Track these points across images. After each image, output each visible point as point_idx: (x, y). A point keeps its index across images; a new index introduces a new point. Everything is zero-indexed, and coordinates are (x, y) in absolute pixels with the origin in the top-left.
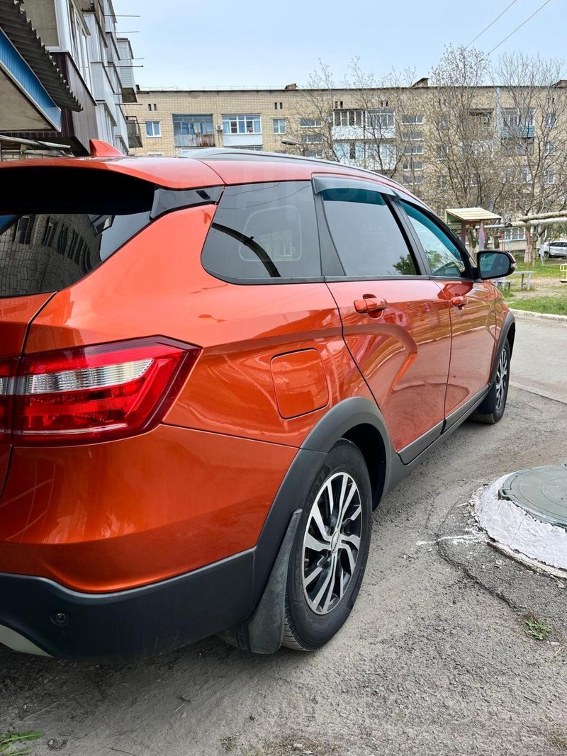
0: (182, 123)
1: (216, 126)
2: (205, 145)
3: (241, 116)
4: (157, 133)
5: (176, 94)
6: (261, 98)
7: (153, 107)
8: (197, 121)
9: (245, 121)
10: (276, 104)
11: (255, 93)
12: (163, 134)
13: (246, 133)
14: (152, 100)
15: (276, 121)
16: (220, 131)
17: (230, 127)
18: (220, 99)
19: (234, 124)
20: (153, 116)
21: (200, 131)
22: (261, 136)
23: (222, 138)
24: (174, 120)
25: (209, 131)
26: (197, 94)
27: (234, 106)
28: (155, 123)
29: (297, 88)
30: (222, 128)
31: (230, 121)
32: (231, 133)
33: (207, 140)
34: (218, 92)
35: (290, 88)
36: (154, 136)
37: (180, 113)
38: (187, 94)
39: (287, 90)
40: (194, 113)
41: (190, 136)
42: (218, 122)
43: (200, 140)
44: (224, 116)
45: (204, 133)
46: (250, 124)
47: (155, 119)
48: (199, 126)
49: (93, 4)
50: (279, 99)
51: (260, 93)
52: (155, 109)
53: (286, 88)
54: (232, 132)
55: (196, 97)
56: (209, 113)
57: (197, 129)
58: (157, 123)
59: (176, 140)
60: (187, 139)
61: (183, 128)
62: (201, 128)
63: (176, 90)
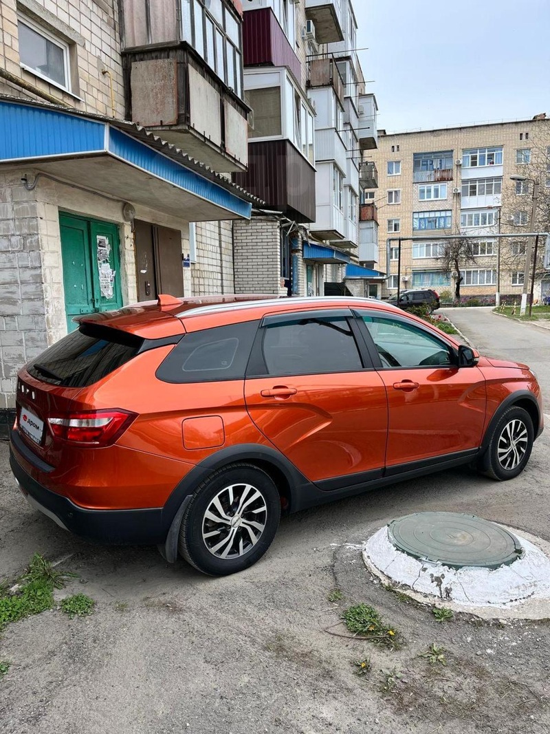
0: (421, 161)
1: (455, 161)
2: (442, 180)
3: (482, 149)
4: (397, 171)
5: (418, 135)
6: (506, 130)
7: (396, 148)
8: (436, 158)
9: (486, 153)
10: (521, 134)
11: (500, 126)
12: (403, 172)
13: (486, 165)
14: (395, 142)
15: (519, 151)
16: (459, 166)
17: (470, 161)
18: (461, 135)
19: (474, 158)
20: (395, 156)
21: (439, 166)
22: (502, 167)
23: (460, 172)
24: (414, 158)
25: (448, 166)
26: (440, 132)
27: (475, 140)
28: (396, 162)
29: (546, 118)
30: (461, 163)
31: (470, 155)
32: (470, 167)
33: (445, 175)
34: (460, 128)
35: (539, 118)
36: (394, 174)
37: (420, 152)
38: (429, 133)
39: (535, 120)
40: (434, 151)
41: (429, 173)
42: (458, 156)
43: (438, 175)
44: (464, 151)
45: (443, 169)
46: (491, 157)
47: (397, 159)
48: (439, 162)
49: (332, 79)
50: (524, 129)
51: (505, 126)
52: (398, 150)
53: (534, 118)
54: (472, 165)
55: (438, 135)
56: (450, 149)
57: (436, 165)
58: (399, 162)
59: (414, 177)
60: (425, 175)
61: (423, 165)
62: (441, 164)
63: (419, 131)
